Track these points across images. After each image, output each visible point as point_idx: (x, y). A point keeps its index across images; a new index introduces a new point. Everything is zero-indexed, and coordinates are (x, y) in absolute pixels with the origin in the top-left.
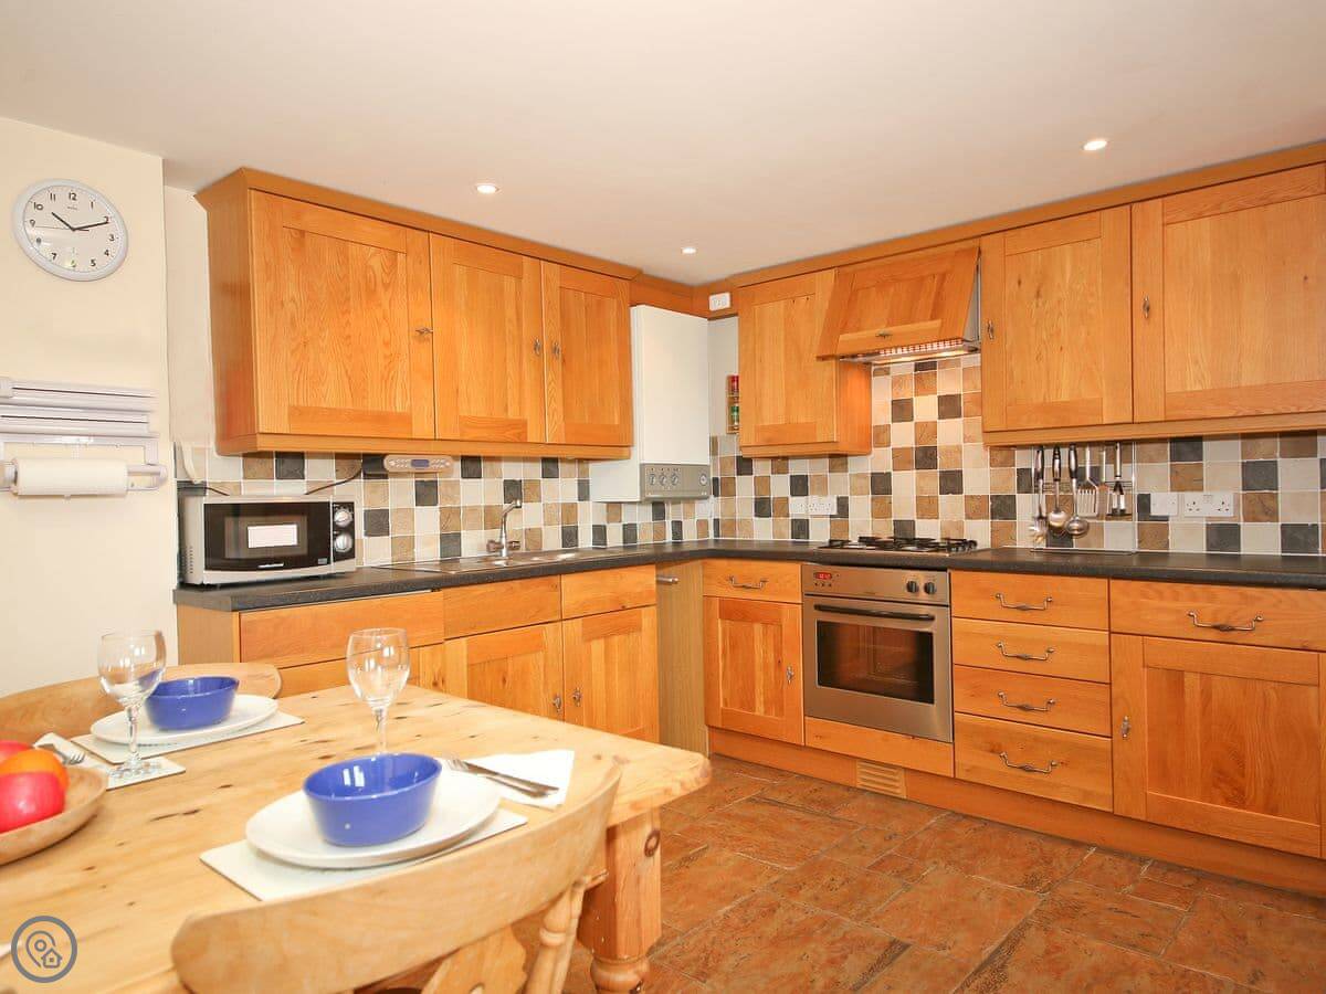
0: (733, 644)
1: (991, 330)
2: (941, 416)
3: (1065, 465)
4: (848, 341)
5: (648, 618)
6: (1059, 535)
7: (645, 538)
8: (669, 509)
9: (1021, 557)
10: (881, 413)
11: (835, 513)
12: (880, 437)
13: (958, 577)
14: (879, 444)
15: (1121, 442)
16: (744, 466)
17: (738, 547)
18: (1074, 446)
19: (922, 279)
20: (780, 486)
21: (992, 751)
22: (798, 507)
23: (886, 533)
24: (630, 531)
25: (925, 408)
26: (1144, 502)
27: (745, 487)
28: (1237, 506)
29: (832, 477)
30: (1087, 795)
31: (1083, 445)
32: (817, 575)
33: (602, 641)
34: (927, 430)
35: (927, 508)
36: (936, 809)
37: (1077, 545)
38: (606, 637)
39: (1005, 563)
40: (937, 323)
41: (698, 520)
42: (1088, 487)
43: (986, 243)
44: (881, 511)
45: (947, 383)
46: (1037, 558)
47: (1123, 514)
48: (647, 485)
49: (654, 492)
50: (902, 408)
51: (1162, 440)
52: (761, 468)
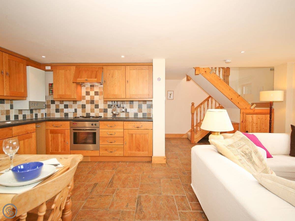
0: (53, 138)
1: (105, 82)
2: (95, 95)
3: (116, 104)
4: (79, 80)
5: (34, 135)
6: (115, 115)
7: (28, 117)
8: (34, 111)
9: (109, 119)
10: (84, 94)
11: (74, 112)
12: (84, 98)
13: (100, 122)
14: (83, 99)
15: (124, 101)
16: (53, 102)
17: (51, 119)
18: (117, 101)
19: (93, 71)
20: (62, 106)
21: (106, 150)
22: (66, 111)
23: (85, 115)
24: (24, 116)
25: (92, 93)
26: (126, 110)
27: (53, 107)
28: (137, 110)
29: (73, 105)
30: (120, 154)
31: (118, 101)
32: (73, 124)
33: (23, 141)
34: (93, 97)
35: (92, 111)
36: (96, 162)
37: (117, 116)
38: (24, 140)
39: (106, 120)
40: (96, 79)
41: (41, 114)
42: (119, 108)
43: (104, 67)
44: (83, 111)
45: (96, 89)
46: (111, 119)
47: (123, 112)
48: (31, 106)
49: (32, 107)
50: (88, 93)
51: (128, 101)
52: (56, 103)
